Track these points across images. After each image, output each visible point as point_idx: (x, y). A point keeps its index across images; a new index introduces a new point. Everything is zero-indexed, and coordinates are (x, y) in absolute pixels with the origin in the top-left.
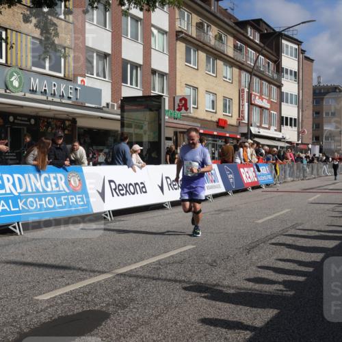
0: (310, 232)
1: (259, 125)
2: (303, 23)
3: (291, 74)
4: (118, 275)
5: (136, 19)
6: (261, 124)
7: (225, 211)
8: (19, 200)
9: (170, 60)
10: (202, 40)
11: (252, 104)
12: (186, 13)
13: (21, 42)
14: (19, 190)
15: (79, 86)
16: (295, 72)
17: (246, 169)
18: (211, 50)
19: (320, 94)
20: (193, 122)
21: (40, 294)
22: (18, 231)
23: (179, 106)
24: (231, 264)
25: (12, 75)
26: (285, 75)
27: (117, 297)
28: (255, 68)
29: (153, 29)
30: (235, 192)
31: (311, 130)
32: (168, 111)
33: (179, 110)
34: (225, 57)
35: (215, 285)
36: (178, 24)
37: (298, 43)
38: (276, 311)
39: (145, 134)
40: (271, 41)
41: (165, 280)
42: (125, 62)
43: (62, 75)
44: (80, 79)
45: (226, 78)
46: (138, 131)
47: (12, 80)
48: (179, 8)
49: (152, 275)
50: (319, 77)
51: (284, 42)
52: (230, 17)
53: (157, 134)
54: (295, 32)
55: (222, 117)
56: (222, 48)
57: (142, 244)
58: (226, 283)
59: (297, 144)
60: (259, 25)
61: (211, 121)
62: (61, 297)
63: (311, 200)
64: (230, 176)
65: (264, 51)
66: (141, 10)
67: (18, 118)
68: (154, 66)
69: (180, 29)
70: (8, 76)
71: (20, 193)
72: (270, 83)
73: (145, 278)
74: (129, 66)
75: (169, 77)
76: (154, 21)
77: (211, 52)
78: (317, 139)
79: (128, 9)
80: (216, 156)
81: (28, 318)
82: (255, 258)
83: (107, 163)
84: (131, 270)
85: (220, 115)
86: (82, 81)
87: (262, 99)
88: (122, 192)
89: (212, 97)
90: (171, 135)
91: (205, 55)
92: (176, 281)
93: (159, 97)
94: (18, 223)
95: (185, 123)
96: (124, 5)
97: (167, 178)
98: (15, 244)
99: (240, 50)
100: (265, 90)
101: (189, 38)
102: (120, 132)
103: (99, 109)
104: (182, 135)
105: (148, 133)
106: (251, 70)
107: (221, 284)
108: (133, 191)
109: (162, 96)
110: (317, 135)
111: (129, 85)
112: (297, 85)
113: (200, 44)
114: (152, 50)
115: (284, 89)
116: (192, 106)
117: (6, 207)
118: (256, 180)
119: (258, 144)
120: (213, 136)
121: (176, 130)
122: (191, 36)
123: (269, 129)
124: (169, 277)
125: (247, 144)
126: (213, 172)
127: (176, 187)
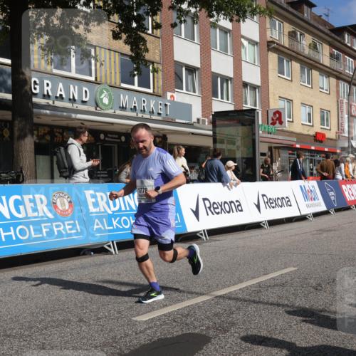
4: (217, 297)
5: (225, 31)
7: (328, 231)
8: (113, 219)
9: (262, 72)
10: (295, 50)
11: (352, 116)
12: (277, 22)
13: (110, 59)
14: (113, 209)
15: (169, 101)
17: (348, 186)
18: (305, 59)
20: (288, 136)
21: (138, 315)
22: (112, 250)
23: (273, 119)
25: (102, 93)
27: (217, 320)
28: (355, 77)
29: (242, 40)
30: (337, 210)
32: (262, 125)
33: (273, 124)
34: (321, 67)
35: (321, 311)
36: (269, 33)
39: (238, 150)
41: (267, 303)
42: (215, 76)
43: (151, 91)
44: (169, 94)
45: (323, 89)
46: (231, 147)
47: (102, 97)
48: (271, 17)
49: (252, 299)
52: (325, 23)
53: (251, 150)
55: (319, 131)
56: (317, 57)
57: (240, 265)
61: (309, 135)
62: (159, 318)
64: (332, 194)
66: (231, 20)
67: (109, 135)
68: (246, 78)
69: (271, 39)
70: (98, 93)
71: (113, 212)
73: (245, 301)
74: (219, 79)
75: (261, 90)
76: (243, 32)
77: (305, 62)
79: (217, 21)
80: (315, 172)
81: (128, 339)
83: (200, 180)
84: (230, 292)
85: (317, 128)
86: (172, 96)
88: (217, 211)
89: (308, 110)
90: (265, 150)
91: (299, 65)
92: (278, 305)
93: (253, 111)
94: (113, 242)
95: (280, 137)
96: (212, 16)
97: (263, 195)
98: (111, 263)
99: (337, 58)
101: (281, 48)
102: (212, 148)
103: (190, 125)
104: (277, 150)
105: (240, 149)
106: (350, 79)
107: (328, 310)
108: (228, 210)
109: (255, 110)
111: (219, 99)
113: (294, 54)
114: (243, 62)
116: (287, 119)
117: (101, 226)
120: (310, 151)
121: (270, 145)
122: (283, 47)
124: (271, 300)
125: (348, 159)
126: (312, 189)
127: (273, 205)
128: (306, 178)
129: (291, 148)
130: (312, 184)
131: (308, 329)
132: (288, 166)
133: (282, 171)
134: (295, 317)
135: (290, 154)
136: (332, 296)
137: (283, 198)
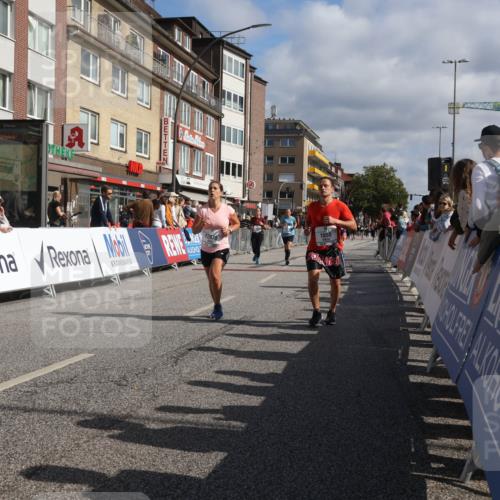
0: (265, 329)
1: (188, 172)
2: (253, 26)
3: (235, 100)
5: (4, 1)
6: (191, 171)
9: (56, 69)
10: (107, 42)
11: (179, 141)
16: (241, 98)
18: (119, 58)
19: (275, 131)
20: (91, 164)
23: (69, 139)
24: (149, 381)
26: (227, 102)
28: (185, 89)
29: (30, 18)
30: (155, 270)
31: (262, 182)
32: (53, 146)
33: (71, 145)
34: (141, 70)
35: (127, 417)
36: (69, 14)
37: (246, 56)
38: (221, 455)
40: (208, 50)
41: (45, 411)
45: (142, 101)
49: (22, 405)
50: (273, 107)
51: (226, 53)
53: (35, 180)
54: (242, 40)
55: (135, 159)
56: (136, 56)
57: (7, 352)
58: (142, 412)
59: (243, 202)
60: (191, 27)
61: (119, 165)
63: (263, 281)
64: (147, 247)
65: (197, 64)
69: (73, 23)
72: (205, 111)
75: (57, 95)
77: (120, 61)
78: (269, 195)
82: (186, 371)
85: (132, 155)
87: (194, 134)
89: (120, 129)
90: (57, 183)
91: (110, 64)
92: (62, 412)
93: (39, 124)
95: (80, 165)
97: (50, 248)
99: (163, 60)
100: (198, 122)
101: (87, 37)
104: (74, 184)
105: (20, 180)
106: (178, 91)
107: (134, 415)
110: (270, 189)
112: (243, 117)
114: (29, 52)
115: (224, 122)
116: (90, 140)
118: (184, 253)
119: (187, 200)
120: (121, 187)
121: (65, 175)
122: (89, 35)
123: (202, 178)
124: (52, 405)
125: (172, 200)
126: (121, 240)
127: (63, 262)
128: (112, 225)
129: (93, 181)
130: (121, 233)
131: (105, 448)
132: (88, 209)
133: (80, 213)
134: (87, 429)
135: (92, 190)
136: (142, 393)
137: (78, 252)
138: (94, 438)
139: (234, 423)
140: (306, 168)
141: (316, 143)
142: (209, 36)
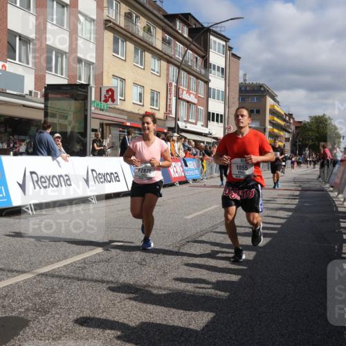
1: (186, 119)
2: (231, 19)
3: (218, 70)
5: (62, 5)
6: (188, 118)
10: (130, 31)
11: (179, 98)
12: (114, 2)
15: (1, 71)
16: (223, 69)
17: (173, 164)
18: (139, 41)
19: (246, 91)
20: (120, 114)
23: (105, 97)
24: (161, 263)
26: (213, 71)
28: (183, 62)
29: (79, 16)
32: (94, 102)
33: (106, 101)
34: (154, 50)
35: (145, 286)
36: (106, 12)
37: (226, 39)
38: (211, 315)
39: (70, 124)
40: (200, 36)
42: (50, 49)
44: (1, 64)
45: (154, 71)
49: (76, 276)
50: (245, 75)
51: (212, 37)
52: (159, 9)
53: (83, 125)
54: (223, 29)
55: (149, 111)
56: (150, 40)
58: (157, 283)
60: (188, 19)
61: (138, 114)
65: (192, 45)
68: (81, 54)
69: (108, 18)
72: (197, 78)
74: (54, 53)
75: (96, 67)
76: (81, 9)
77: (139, 44)
83: (28, 153)
85: (147, 108)
86: (4, 66)
87: (190, 94)
88: (44, 185)
89: (139, 90)
90: (97, 126)
91: (133, 46)
95: (112, 115)
97: (93, 170)
99: (169, 43)
100: (193, 85)
101: (117, 28)
103: (22, 97)
104: (108, 127)
106: (179, 64)
107: (152, 285)
108: (56, 184)
109: (88, 85)
111: (53, 73)
112: (224, 81)
113: (129, 35)
114: (79, 38)
115: (211, 85)
116: (119, 97)
118: (183, 175)
119: (185, 139)
121: (102, 121)
122: (119, 26)
123: (196, 124)
124: (96, 277)
125: (175, 139)
127: (101, 180)
129: (121, 126)
132: (118, 144)
133: (112, 147)
135: (120, 131)
136: (156, 270)
137: (112, 173)
138: (124, 300)
139: (219, 293)
140: (268, 117)
141: (275, 100)
142: (200, 26)
